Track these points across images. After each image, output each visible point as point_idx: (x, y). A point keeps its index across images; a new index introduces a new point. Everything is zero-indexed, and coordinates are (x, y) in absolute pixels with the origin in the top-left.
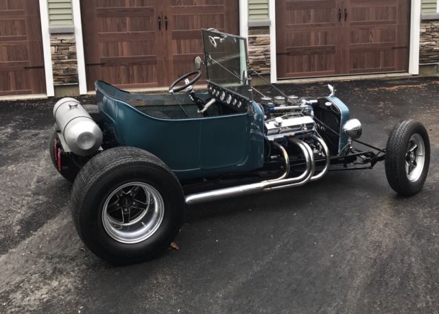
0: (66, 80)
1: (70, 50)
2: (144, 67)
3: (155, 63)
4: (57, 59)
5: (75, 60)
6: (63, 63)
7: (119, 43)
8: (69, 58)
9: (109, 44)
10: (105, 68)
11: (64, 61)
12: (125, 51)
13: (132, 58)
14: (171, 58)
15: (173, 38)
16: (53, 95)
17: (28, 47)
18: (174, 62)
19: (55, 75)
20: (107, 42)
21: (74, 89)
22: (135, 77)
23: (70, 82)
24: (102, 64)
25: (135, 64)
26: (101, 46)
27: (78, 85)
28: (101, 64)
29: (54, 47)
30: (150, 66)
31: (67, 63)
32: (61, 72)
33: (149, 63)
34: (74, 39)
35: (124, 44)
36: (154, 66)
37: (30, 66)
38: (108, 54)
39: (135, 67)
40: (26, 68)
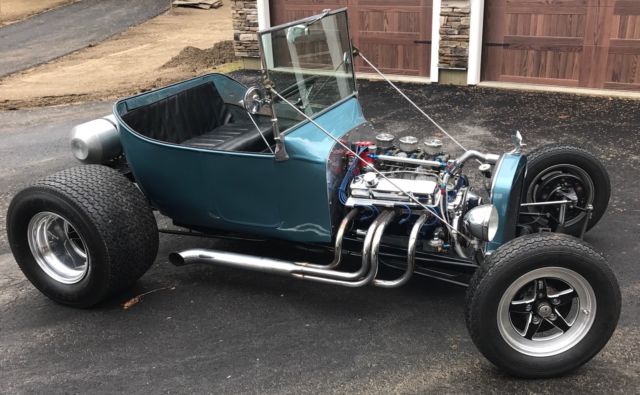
0: (452, 63)
1: (462, 23)
2: (563, 55)
3: (580, 49)
4: (445, 34)
5: (466, 37)
6: (451, 39)
7: (533, 16)
8: (459, 34)
9: (520, 16)
10: (509, 52)
11: (453, 36)
12: (539, 28)
13: (548, 40)
14: (606, 44)
15: (615, 13)
16: (436, 80)
17: (421, 16)
18: (611, 50)
19: (441, 55)
20: (517, 14)
21: (462, 75)
22: (548, 68)
23: (457, 66)
24: (506, 46)
25: (550, 49)
26: (508, 19)
27: (467, 71)
28: (504, 45)
29: (443, 18)
30: (571, 54)
31: (456, 39)
32: (448, 52)
33: (570, 49)
34: (469, 7)
35: (540, 18)
36: (577, 54)
37: (421, 40)
38: (515, 32)
39: (549, 53)
40: (416, 42)
